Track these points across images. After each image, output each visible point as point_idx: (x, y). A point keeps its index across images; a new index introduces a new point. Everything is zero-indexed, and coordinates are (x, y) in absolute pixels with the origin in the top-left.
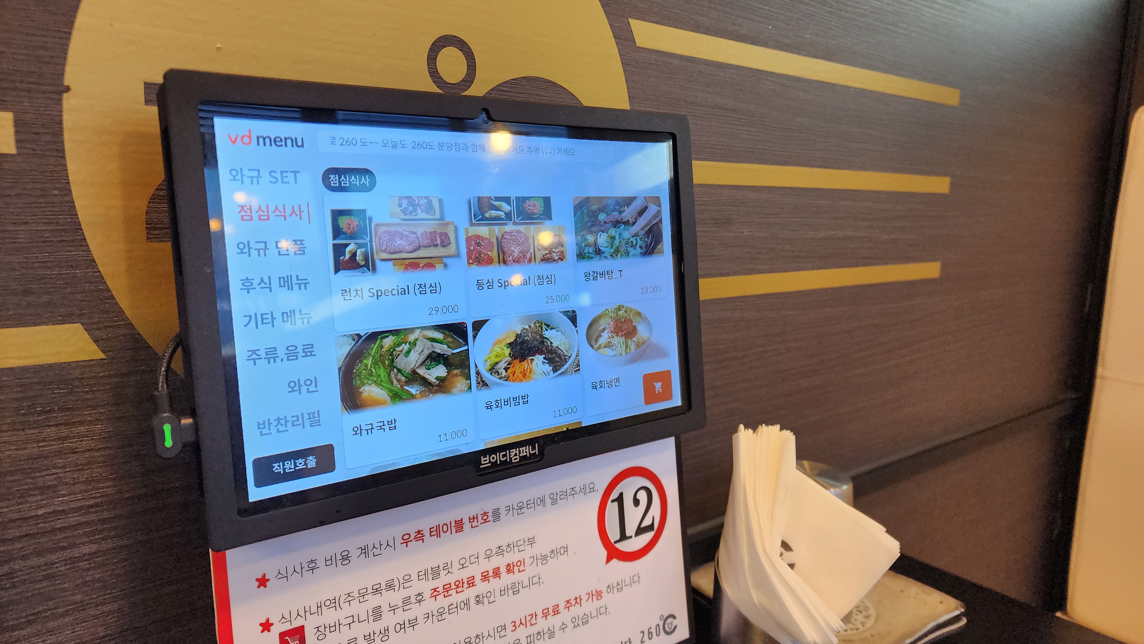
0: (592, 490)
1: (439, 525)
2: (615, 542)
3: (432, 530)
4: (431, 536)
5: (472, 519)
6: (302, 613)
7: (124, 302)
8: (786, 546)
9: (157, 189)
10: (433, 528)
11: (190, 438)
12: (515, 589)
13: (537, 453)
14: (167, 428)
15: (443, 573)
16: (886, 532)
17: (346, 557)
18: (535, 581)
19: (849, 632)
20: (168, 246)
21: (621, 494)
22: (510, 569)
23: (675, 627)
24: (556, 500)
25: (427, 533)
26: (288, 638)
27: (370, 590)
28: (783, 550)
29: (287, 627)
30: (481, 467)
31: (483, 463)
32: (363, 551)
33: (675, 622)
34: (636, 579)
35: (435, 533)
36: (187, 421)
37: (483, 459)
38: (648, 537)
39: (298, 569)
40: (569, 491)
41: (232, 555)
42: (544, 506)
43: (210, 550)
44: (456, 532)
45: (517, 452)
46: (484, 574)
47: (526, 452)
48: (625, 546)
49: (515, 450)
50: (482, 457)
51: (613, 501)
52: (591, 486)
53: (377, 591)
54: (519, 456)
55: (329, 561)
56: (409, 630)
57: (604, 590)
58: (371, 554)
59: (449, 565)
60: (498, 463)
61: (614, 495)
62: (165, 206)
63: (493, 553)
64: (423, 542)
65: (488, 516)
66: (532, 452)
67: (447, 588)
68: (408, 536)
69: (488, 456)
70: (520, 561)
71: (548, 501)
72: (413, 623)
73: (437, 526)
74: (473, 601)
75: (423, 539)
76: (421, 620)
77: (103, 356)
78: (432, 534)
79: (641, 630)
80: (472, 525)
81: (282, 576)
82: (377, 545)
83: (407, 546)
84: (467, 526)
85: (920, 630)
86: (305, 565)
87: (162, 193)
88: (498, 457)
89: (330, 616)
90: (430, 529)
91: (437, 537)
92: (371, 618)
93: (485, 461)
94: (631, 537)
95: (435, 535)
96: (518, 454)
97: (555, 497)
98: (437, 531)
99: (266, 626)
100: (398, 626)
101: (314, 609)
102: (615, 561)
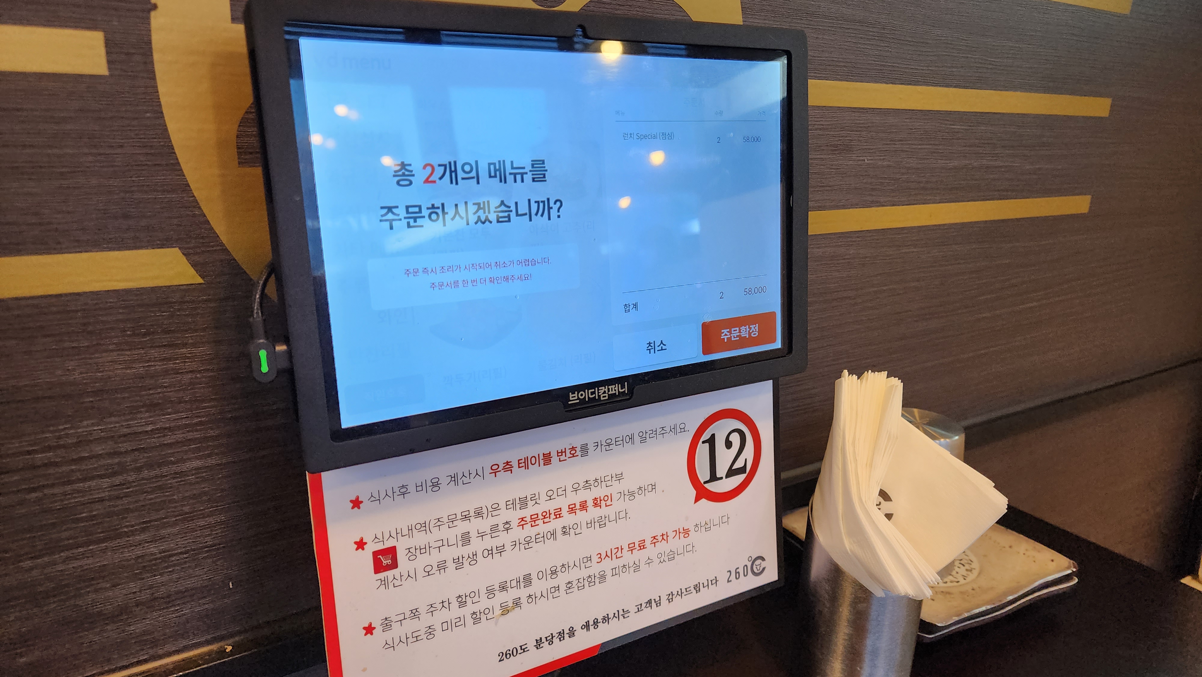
0: (683, 430)
1: (527, 457)
2: (706, 482)
3: (520, 462)
4: (519, 467)
5: (560, 453)
6: (394, 534)
7: (220, 226)
8: (884, 495)
9: (246, 112)
10: (522, 459)
11: (283, 364)
12: (601, 522)
13: (626, 392)
14: (263, 354)
15: (531, 504)
16: (994, 487)
17: (436, 484)
18: (622, 516)
19: (949, 584)
20: (258, 171)
21: (713, 436)
22: (597, 503)
23: (764, 569)
24: (645, 438)
25: (515, 464)
26: (380, 557)
27: (459, 517)
28: (881, 500)
29: (380, 547)
30: (569, 403)
31: (571, 399)
32: (453, 479)
33: (764, 564)
34: (725, 519)
35: (523, 464)
36: (281, 348)
37: (571, 395)
38: (739, 479)
39: (390, 493)
40: (659, 430)
41: (327, 477)
42: (633, 443)
43: (307, 472)
44: (544, 465)
45: (606, 390)
46: (571, 507)
47: (615, 390)
48: (715, 487)
49: (604, 387)
50: (570, 393)
51: (703, 442)
52: (682, 426)
53: (466, 518)
54: (608, 394)
55: (420, 488)
56: (497, 556)
57: (692, 529)
58: (460, 482)
59: (537, 497)
60: (587, 400)
61: (706, 436)
62: (254, 130)
63: (581, 486)
64: (511, 473)
65: (576, 451)
66: (620, 390)
67: (534, 519)
68: (497, 467)
69: (576, 392)
70: (608, 496)
71: (637, 439)
72: (501, 550)
73: (525, 458)
74: (559, 532)
75: (511, 470)
76: (508, 547)
77: (201, 281)
78: (521, 465)
79: (728, 570)
80: (560, 459)
81: (375, 499)
82: (467, 474)
83: (496, 476)
84: (555, 459)
85: (1025, 587)
86: (396, 490)
87: (251, 116)
88: (586, 395)
89: (420, 539)
90: (519, 460)
91: (525, 469)
92: (460, 543)
93: (573, 398)
94: (722, 478)
95: (523, 467)
96: (607, 392)
97: (644, 436)
98: (525, 463)
99: (360, 545)
100: (486, 553)
101: (405, 532)
102: (703, 501)
